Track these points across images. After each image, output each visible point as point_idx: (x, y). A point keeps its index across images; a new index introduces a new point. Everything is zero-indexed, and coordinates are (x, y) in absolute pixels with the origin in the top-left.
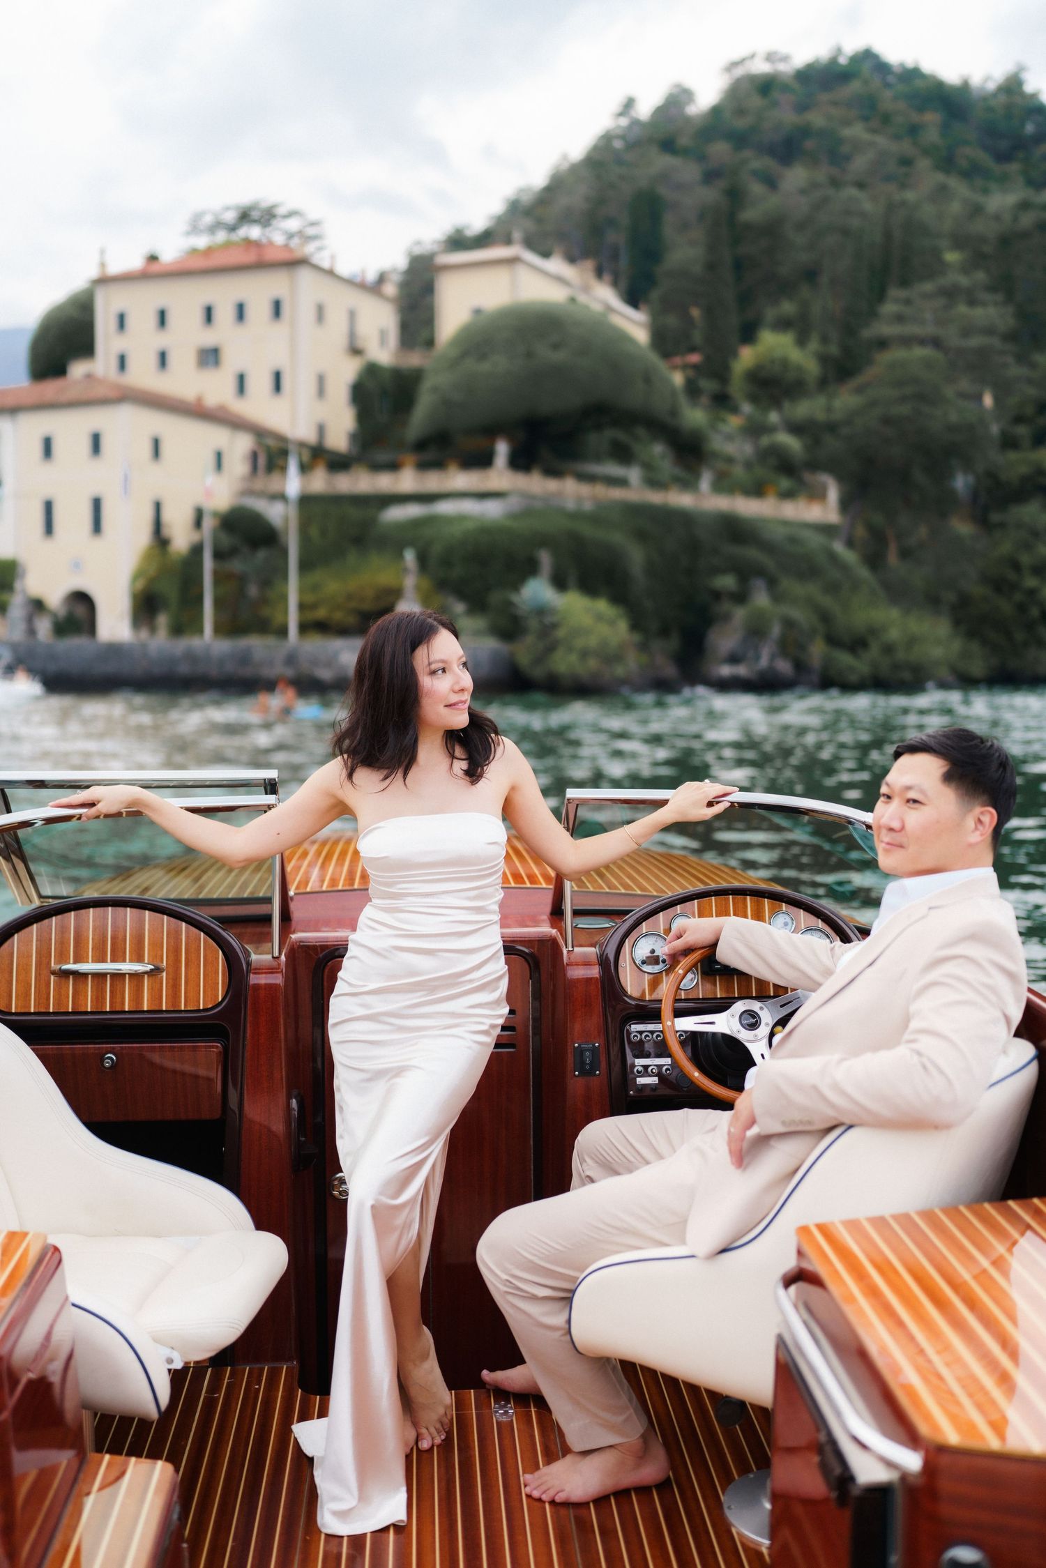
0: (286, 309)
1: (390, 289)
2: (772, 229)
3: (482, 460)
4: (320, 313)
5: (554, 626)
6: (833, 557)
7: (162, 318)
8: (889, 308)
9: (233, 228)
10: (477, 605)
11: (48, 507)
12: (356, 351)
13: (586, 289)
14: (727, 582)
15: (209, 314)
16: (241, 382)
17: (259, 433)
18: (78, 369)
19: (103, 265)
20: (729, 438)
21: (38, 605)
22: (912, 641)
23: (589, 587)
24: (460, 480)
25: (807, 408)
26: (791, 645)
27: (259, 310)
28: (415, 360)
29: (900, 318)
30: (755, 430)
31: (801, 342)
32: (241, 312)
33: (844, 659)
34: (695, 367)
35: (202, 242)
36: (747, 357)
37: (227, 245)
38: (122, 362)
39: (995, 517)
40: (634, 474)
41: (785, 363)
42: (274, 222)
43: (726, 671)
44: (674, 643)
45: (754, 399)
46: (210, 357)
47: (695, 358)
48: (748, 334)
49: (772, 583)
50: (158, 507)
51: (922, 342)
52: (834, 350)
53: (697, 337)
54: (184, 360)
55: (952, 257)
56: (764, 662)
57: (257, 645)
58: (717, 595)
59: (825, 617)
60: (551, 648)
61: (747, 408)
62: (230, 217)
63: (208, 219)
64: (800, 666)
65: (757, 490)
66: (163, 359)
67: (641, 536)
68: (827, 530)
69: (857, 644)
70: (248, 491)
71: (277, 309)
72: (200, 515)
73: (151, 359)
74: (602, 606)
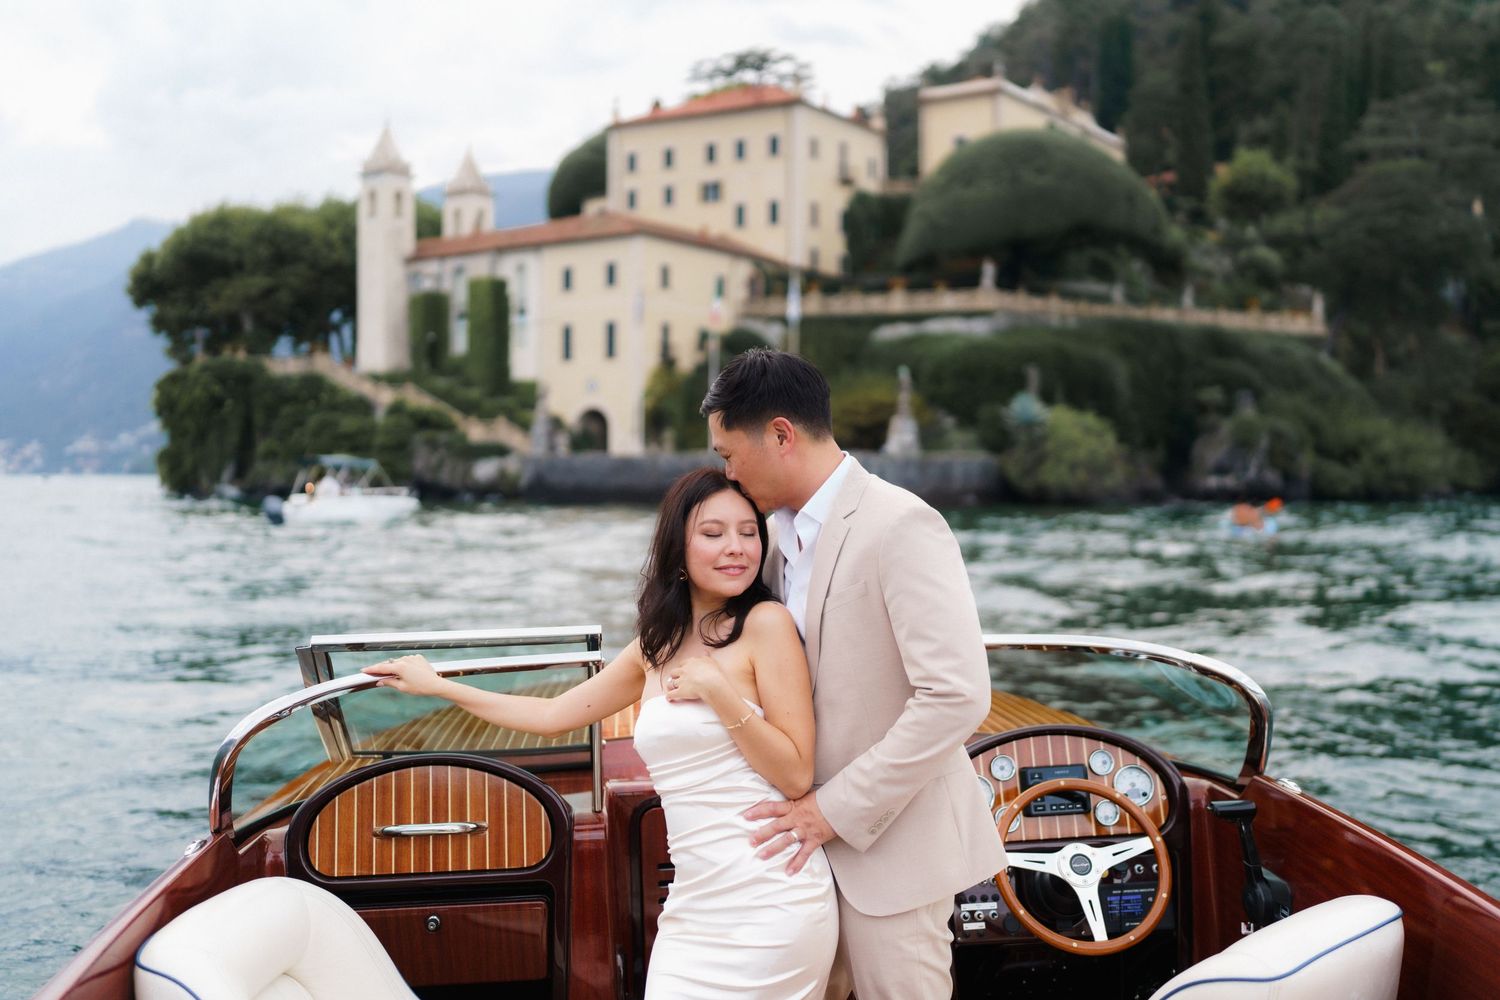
0: (782, 147)
1: (878, 123)
2: (1244, 52)
3: (968, 281)
4: (814, 148)
5: (1043, 439)
6: (1320, 370)
7: (669, 158)
8: (1371, 121)
9: (729, 73)
10: (967, 419)
11: (567, 334)
12: (846, 181)
13: (1064, 116)
14: (1213, 395)
15: (711, 153)
16: (740, 215)
17: (757, 260)
18: (592, 207)
19: (616, 113)
20: (1207, 253)
21: (556, 423)
22: (1406, 452)
23: (1076, 401)
24: (949, 300)
25: (1287, 222)
26: (1280, 455)
27: (757, 148)
28: (901, 188)
29: (1383, 131)
30: (1232, 245)
31: (1278, 156)
32: (740, 150)
33: (1334, 470)
34: (1171, 187)
35: (703, 88)
36: (1223, 173)
37: (726, 90)
38: (632, 200)
39: (1489, 325)
40: (1118, 293)
41: (1263, 179)
42: (766, 65)
43: (1213, 482)
44: (1160, 454)
45: (1231, 214)
46: (711, 192)
47: (1169, 177)
48: (1224, 152)
49: (1258, 395)
50: (666, 331)
51: (1408, 153)
52: (1312, 164)
53: (1171, 155)
54: (688, 195)
55: (1436, 67)
56: (1252, 473)
58: (1203, 408)
59: (1314, 429)
60: (1040, 460)
61: (1222, 223)
62: (728, 63)
63: (708, 67)
64: (1288, 477)
65: (1240, 304)
66: (669, 196)
67: (1126, 351)
68: (1312, 341)
69: (1349, 455)
70: (748, 316)
71: (774, 146)
72: (704, 337)
73: (658, 196)
74: (1090, 419)
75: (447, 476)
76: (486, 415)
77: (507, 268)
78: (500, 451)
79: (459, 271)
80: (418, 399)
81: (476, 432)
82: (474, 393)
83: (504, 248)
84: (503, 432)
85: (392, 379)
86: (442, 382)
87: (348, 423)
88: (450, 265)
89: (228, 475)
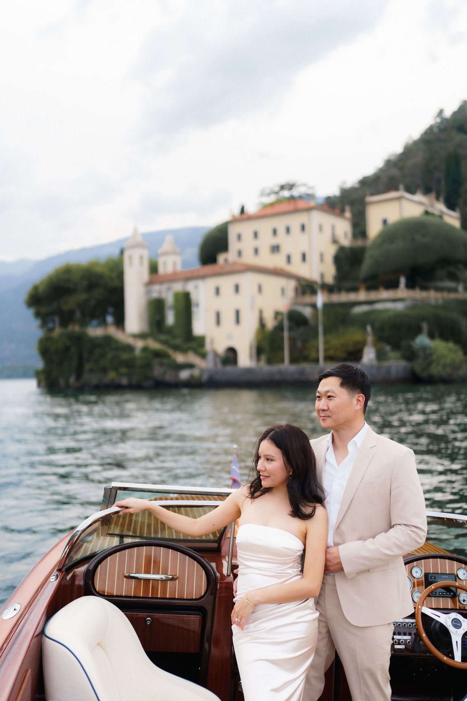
0: (307, 228)
1: (348, 216)
3: (394, 285)
4: (321, 228)
5: (431, 355)
7: (256, 235)
9: (276, 193)
10: (396, 346)
11: (218, 315)
12: (335, 241)
13: (432, 206)
15: (275, 232)
16: (289, 259)
17: (298, 279)
18: (221, 258)
21: (216, 354)
23: (444, 337)
24: (385, 294)
27: (296, 228)
28: (359, 243)
32: (288, 230)
35: (267, 200)
38: (240, 253)
40: (460, 287)
42: (294, 188)
46: (275, 249)
50: (261, 312)
54: (265, 251)
57: (306, 367)
60: (429, 364)
62: (277, 189)
63: (268, 191)
66: (256, 251)
67: (465, 314)
70: (295, 303)
71: (303, 228)
72: (277, 314)
73: (252, 251)
74: (451, 345)
75: (169, 377)
76: (184, 351)
77: (190, 287)
78: (190, 366)
79: (169, 289)
80: (154, 345)
81: (180, 358)
82: (178, 341)
83: (188, 278)
84: (192, 358)
85: (142, 336)
86: (163, 337)
87: (125, 356)
88: (164, 287)
89: (72, 380)
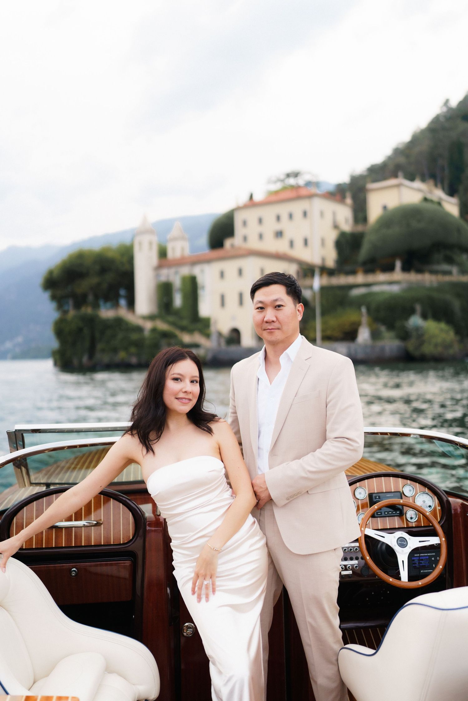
0: (308, 214)
1: (348, 201)
3: (390, 268)
4: (322, 214)
5: (423, 334)
7: (260, 221)
9: (282, 181)
10: (391, 327)
11: (223, 298)
12: (336, 227)
13: (431, 193)
15: (278, 218)
16: (292, 244)
17: (300, 263)
18: (228, 243)
21: (220, 334)
23: (437, 318)
24: (381, 277)
27: (298, 215)
28: (360, 228)
32: (291, 216)
37: (283, 189)
38: (245, 239)
40: (455, 270)
42: (299, 176)
46: (279, 234)
54: (269, 236)
60: (422, 343)
62: (282, 177)
63: (274, 179)
66: (261, 236)
67: (459, 295)
71: (305, 214)
73: (256, 237)
74: (443, 325)
76: (190, 331)
77: (197, 271)
78: (198, 346)
79: (176, 273)
80: (162, 326)
81: (186, 338)
82: (185, 323)
83: (195, 262)
84: (198, 338)
85: (151, 318)
86: (171, 318)
87: (134, 336)
88: (172, 271)
89: (85, 359)
